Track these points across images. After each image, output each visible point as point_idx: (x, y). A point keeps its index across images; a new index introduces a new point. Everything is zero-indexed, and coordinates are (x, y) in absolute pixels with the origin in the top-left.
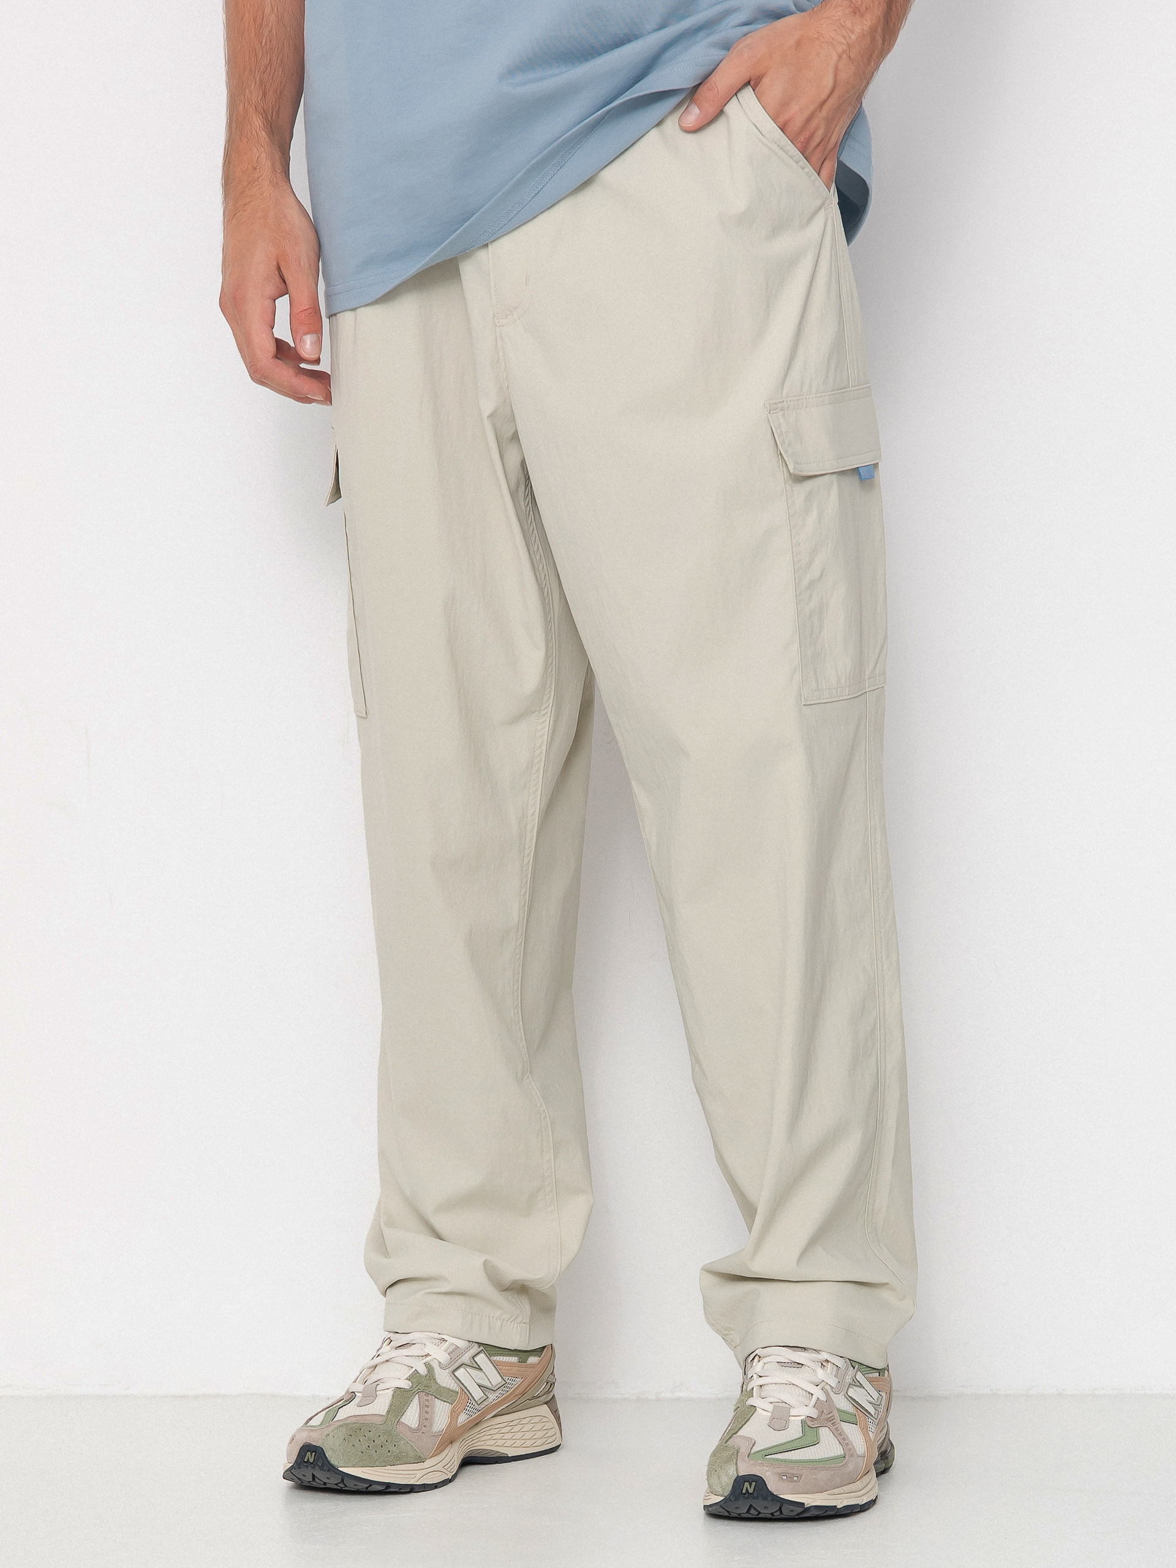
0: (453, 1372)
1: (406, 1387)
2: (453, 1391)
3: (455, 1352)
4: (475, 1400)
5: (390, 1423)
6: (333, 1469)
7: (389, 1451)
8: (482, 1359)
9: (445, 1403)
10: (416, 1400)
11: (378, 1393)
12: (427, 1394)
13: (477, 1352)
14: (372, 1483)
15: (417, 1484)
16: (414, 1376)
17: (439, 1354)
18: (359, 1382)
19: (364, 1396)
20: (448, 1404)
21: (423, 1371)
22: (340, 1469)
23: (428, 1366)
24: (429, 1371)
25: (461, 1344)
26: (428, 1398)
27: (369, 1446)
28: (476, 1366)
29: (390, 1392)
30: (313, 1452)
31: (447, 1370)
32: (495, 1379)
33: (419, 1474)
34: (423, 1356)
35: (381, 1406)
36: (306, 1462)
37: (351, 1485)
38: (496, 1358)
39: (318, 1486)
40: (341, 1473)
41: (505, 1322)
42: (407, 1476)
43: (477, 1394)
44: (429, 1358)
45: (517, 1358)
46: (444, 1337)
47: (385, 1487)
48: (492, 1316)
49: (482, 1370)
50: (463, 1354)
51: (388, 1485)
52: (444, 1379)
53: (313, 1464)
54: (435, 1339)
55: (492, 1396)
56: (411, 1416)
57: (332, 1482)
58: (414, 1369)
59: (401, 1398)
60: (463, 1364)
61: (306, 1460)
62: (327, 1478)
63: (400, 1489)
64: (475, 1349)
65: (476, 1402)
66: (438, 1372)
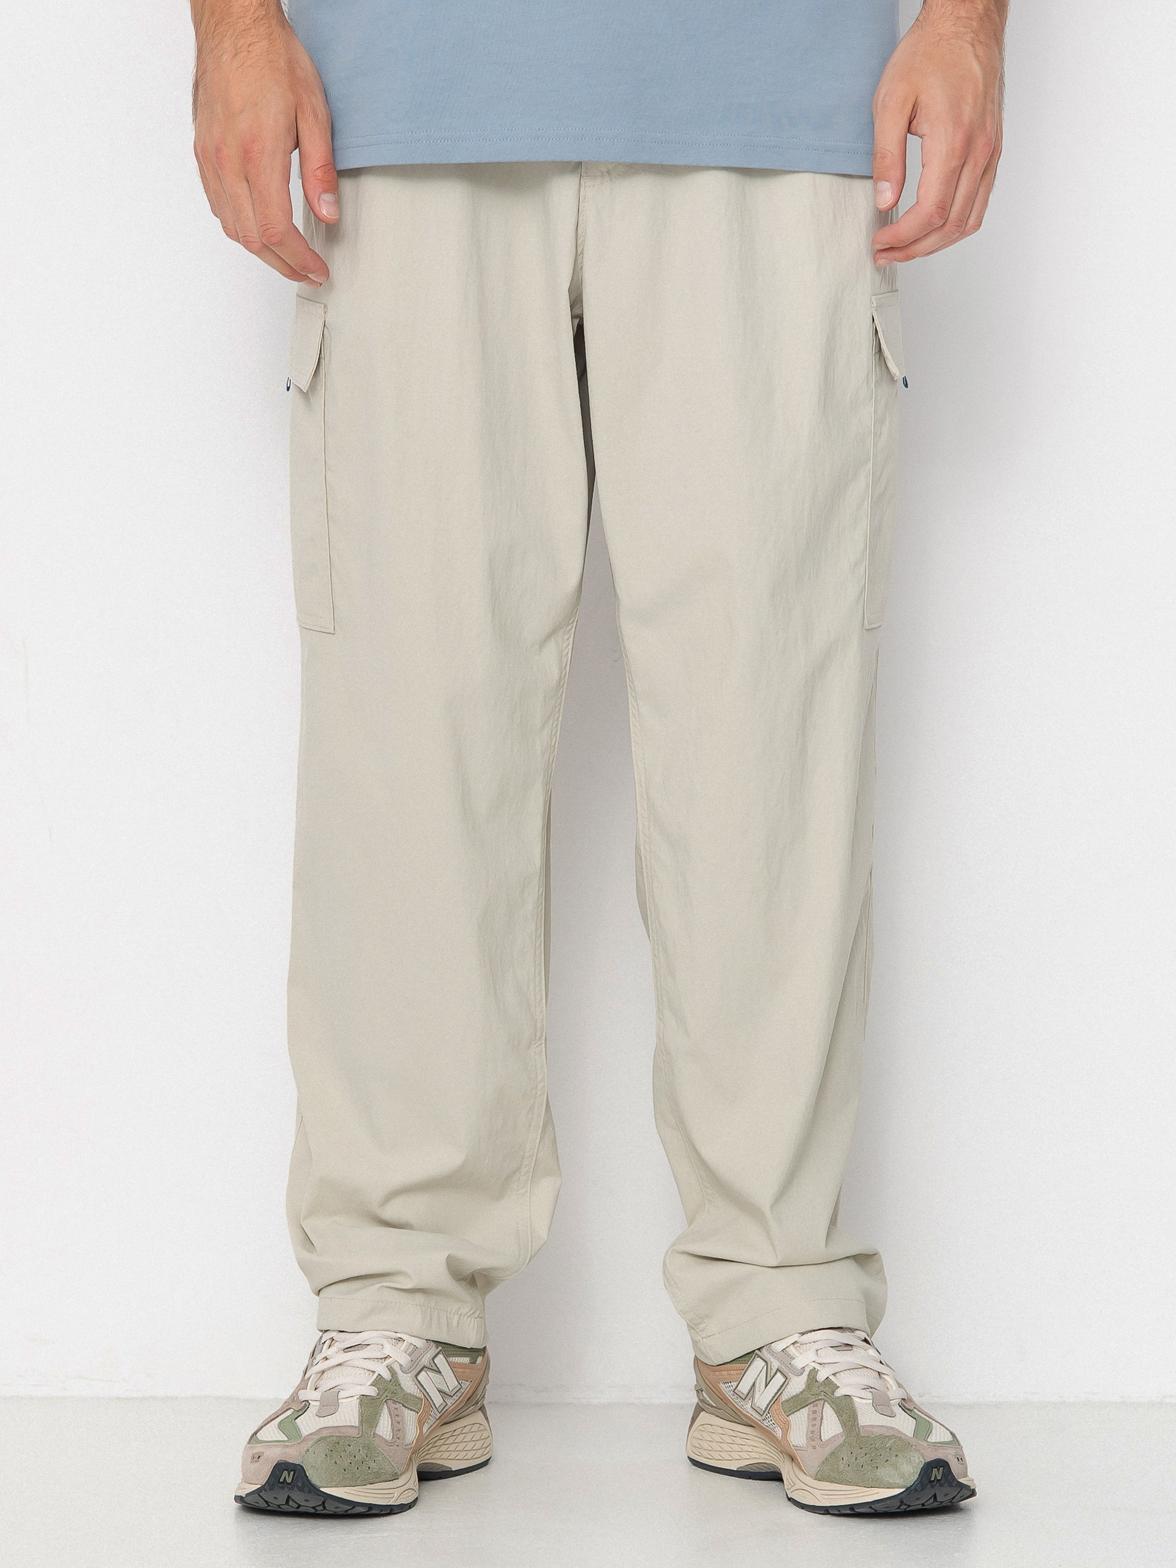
0: (416, 1376)
1: (374, 1394)
2: (416, 1397)
3: (413, 1351)
4: (436, 1407)
5: (365, 1434)
6: (314, 1490)
7: (369, 1468)
8: (440, 1360)
9: (412, 1412)
10: (385, 1410)
11: (340, 1401)
12: (395, 1402)
13: (435, 1353)
14: (354, 1504)
15: (396, 1504)
16: (379, 1381)
17: (400, 1356)
18: (310, 1389)
19: (322, 1405)
20: (414, 1413)
21: (387, 1375)
22: (321, 1489)
23: (390, 1369)
24: (392, 1377)
25: (419, 1343)
26: (396, 1406)
27: (351, 1463)
28: (435, 1368)
29: (355, 1402)
30: (291, 1471)
31: (409, 1375)
32: (452, 1383)
33: (397, 1493)
34: (381, 1359)
35: (348, 1415)
36: (282, 1483)
37: (331, 1508)
38: (451, 1359)
39: (289, 1510)
40: (323, 1494)
41: (462, 1317)
42: (386, 1496)
43: (438, 1400)
44: (388, 1361)
45: (469, 1358)
46: (399, 1335)
47: (367, 1508)
48: (449, 1310)
49: (440, 1372)
50: (422, 1355)
51: (371, 1506)
52: (407, 1384)
53: (291, 1486)
54: (391, 1338)
55: (450, 1402)
56: (384, 1427)
57: (309, 1504)
58: (376, 1375)
59: (369, 1407)
60: (424, 1367)
61: (281, 1480)
62: (305, 1500)
63: (381, 1511)
64: (433, 1350)
65: (437, 1409)
66: (400, 1374)
